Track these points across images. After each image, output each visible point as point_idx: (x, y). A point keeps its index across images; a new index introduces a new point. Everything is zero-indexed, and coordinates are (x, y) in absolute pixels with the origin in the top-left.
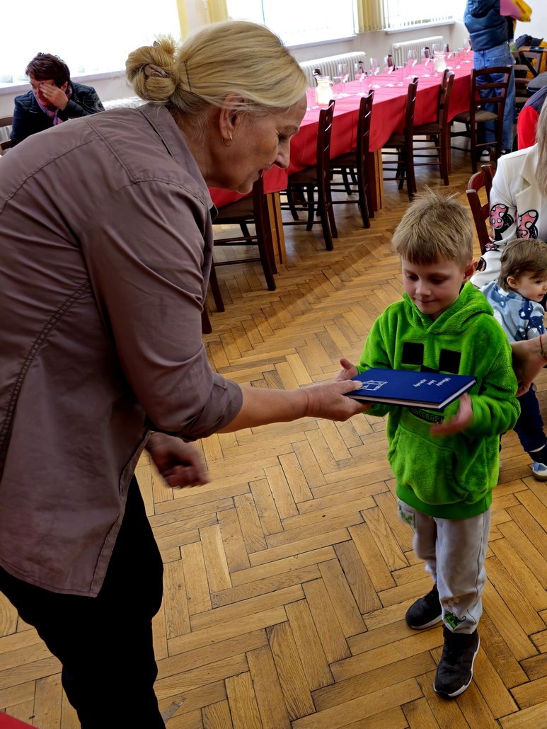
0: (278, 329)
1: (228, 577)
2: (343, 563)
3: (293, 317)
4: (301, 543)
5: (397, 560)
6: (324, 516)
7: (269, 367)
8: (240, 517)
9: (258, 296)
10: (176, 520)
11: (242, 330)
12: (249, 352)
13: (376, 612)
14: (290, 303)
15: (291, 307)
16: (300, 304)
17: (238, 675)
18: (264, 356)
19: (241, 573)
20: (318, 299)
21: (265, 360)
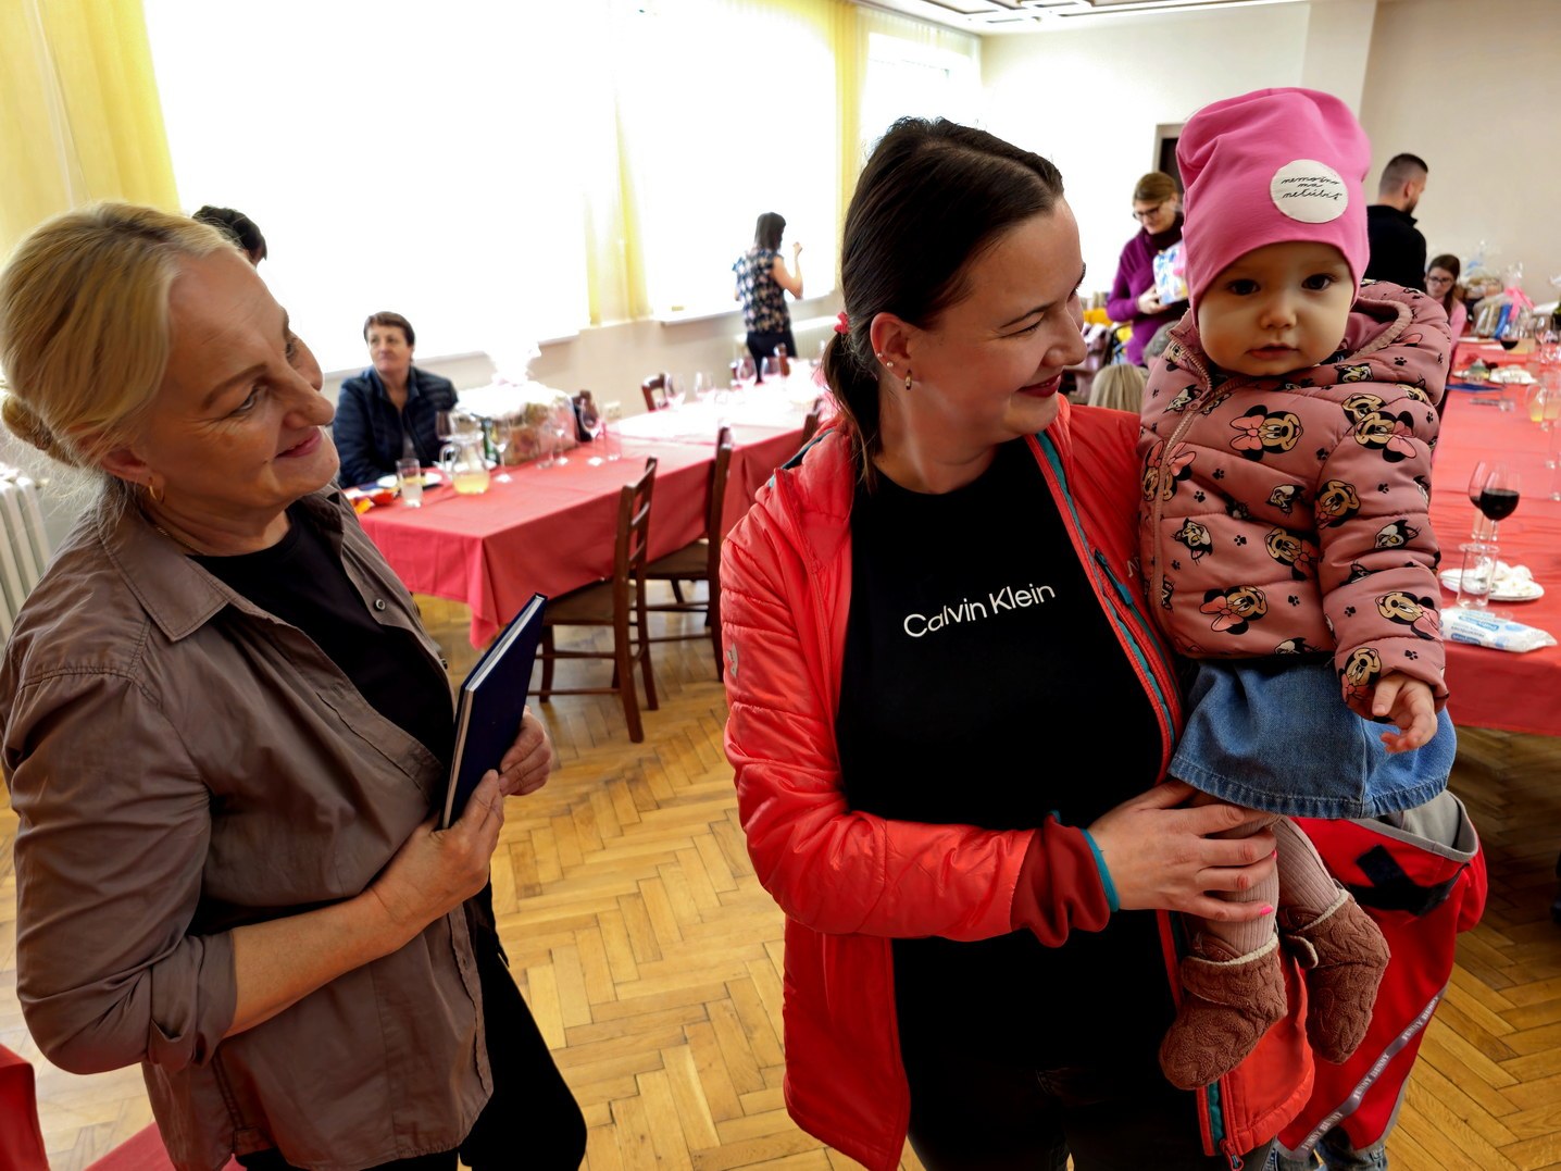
1: (713, 1131)
8: (719, 1036)
19: (732, 1124)
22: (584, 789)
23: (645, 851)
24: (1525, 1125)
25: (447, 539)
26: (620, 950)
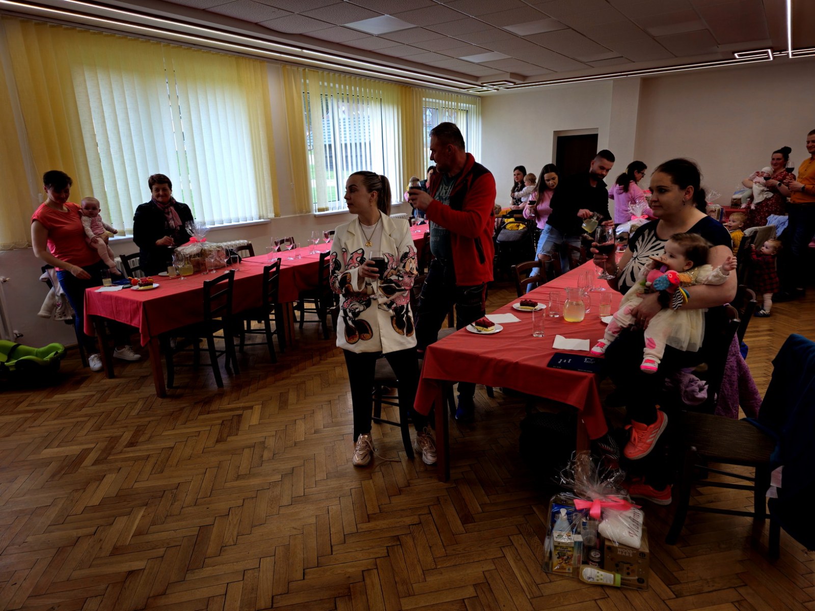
0: (262, 388)
1: (130, 538)
2: (199, 538)
4: (184, 523)
5: (231, 540)
6: (208, 508)
7: (240, 412)
8: (161, 503)
9: (263, 367)
10: (125, 501)
12: (235, 402)
17: (96, 597)
18: (242, 405)
19: (139, 537)
21: (240, 408)
22: (184, 405)
23: (189, 430)
24: (454, 550)
25: (133, 302)
26: (148, 468)
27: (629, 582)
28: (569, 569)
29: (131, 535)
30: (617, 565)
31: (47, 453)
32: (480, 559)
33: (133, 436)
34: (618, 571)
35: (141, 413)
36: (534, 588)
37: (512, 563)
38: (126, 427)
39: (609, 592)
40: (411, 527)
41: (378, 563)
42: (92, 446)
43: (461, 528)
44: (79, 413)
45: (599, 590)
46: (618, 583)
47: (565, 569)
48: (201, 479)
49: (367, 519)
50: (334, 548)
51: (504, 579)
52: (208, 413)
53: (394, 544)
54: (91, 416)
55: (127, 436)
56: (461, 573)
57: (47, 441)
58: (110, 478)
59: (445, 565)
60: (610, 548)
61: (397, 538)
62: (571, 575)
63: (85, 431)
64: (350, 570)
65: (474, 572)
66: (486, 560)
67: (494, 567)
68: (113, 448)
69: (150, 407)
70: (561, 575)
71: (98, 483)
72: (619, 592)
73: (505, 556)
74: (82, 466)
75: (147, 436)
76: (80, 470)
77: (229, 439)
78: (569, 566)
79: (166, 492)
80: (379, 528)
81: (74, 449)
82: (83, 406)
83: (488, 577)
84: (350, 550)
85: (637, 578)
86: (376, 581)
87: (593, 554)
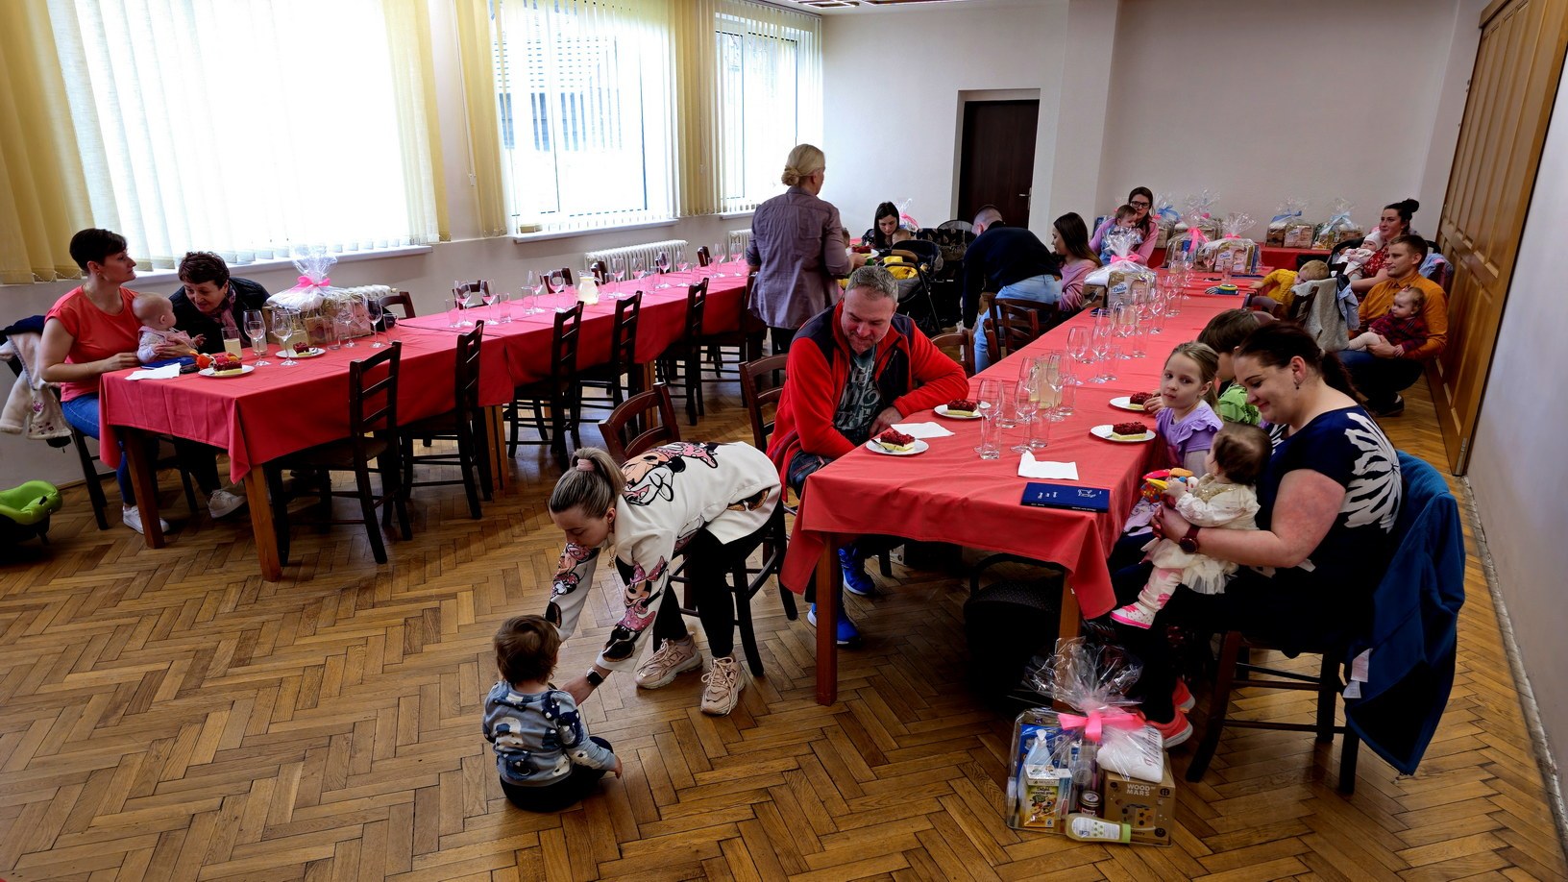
0: (464, 562)
1: (290, 814)
2: (417, 808)
3: (487, 550)
4: (383, 785)
5: (477, 807)
6: (420, 761)
7: (434, 604)
8: (330, 755)
9: (456, 525)
10: (260, 754)
11: (422, 561)
12: (418, 587)
13: (430, 855)
14: (490, 535)
15: (490, 539)
16: (502, 536)
18: (434, 591)
19: (305, 810)
20: (526, 532)
21: (431, 596)
22: (322, 594)
23: (345, 636)
24: (862, 804)
26: (287, 701)
27: (1142, 836)
28: (1050, 822)
29: (291, 808)
30: (1125, 811)
31: (76, 680)
32: (906, 815)
33: (238, 648)
34: (1125, 821)
35: (240, 608)
36: (999, 852)
37: (958, 819)
38: (219, 633)
39: (1112, 851)
40: (785, 774)
41: (741, 829)
42: (164, 666)
43: (868, 773)
44: (115, 611)
45: (1097, 848)
46: (1127, 837)
47: (1043, 822)
48: (394, 715)
49: (709, 766)
50: (662, 811)
51: (948, 841)
52: (373, 607)
53: (762, 800)
54: (142, 616)
55: (227, 649)
56: (880, 837)
57: (68, 660)
58: (217, 719)
59: (851, 827)
60: (1114, 784)
61: (766, 791)
62: (1052, 831)
63: (140, 643)
64: (696, 841)
65: (901, 834)
66: (916, 816)
67: (930, 826)
68: (206, 669)
69: (254, 597)
70: (1037, 831)
71: (198, 727)
72: (1128, 850)
73: (945, 810)
74: (155, 700)
75: (267, 648)
76: (154, 708)
77: (426, 648)
78: (1049, 818)
79: (333, 738)
80: (731, 777)
81: (130, 674)
82: (118, 598)
83: (923, 840)
84: (690, 813)
85: (1154, 828)
86: (744, 853)
87: (1087, 796)
